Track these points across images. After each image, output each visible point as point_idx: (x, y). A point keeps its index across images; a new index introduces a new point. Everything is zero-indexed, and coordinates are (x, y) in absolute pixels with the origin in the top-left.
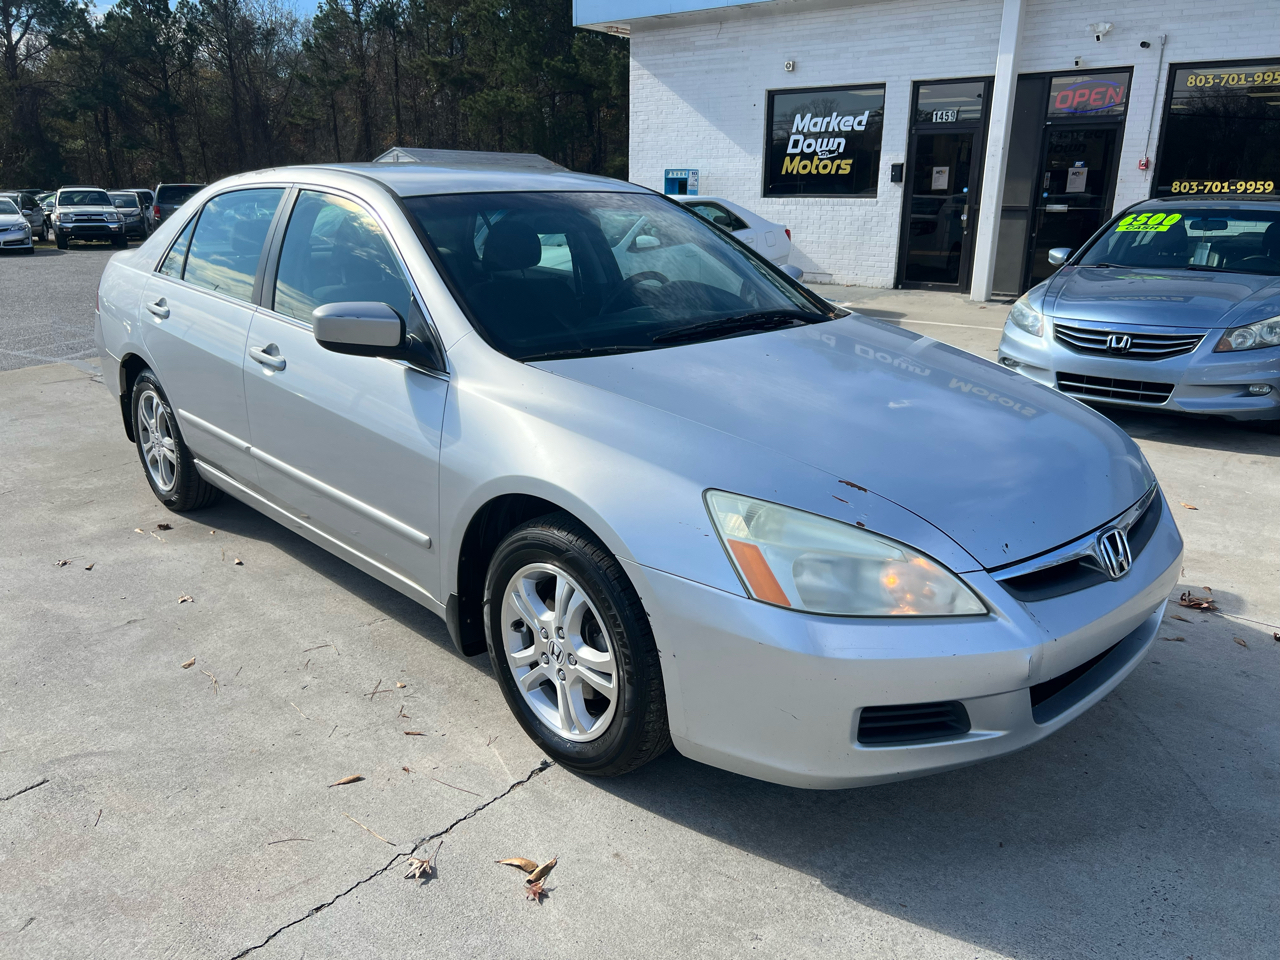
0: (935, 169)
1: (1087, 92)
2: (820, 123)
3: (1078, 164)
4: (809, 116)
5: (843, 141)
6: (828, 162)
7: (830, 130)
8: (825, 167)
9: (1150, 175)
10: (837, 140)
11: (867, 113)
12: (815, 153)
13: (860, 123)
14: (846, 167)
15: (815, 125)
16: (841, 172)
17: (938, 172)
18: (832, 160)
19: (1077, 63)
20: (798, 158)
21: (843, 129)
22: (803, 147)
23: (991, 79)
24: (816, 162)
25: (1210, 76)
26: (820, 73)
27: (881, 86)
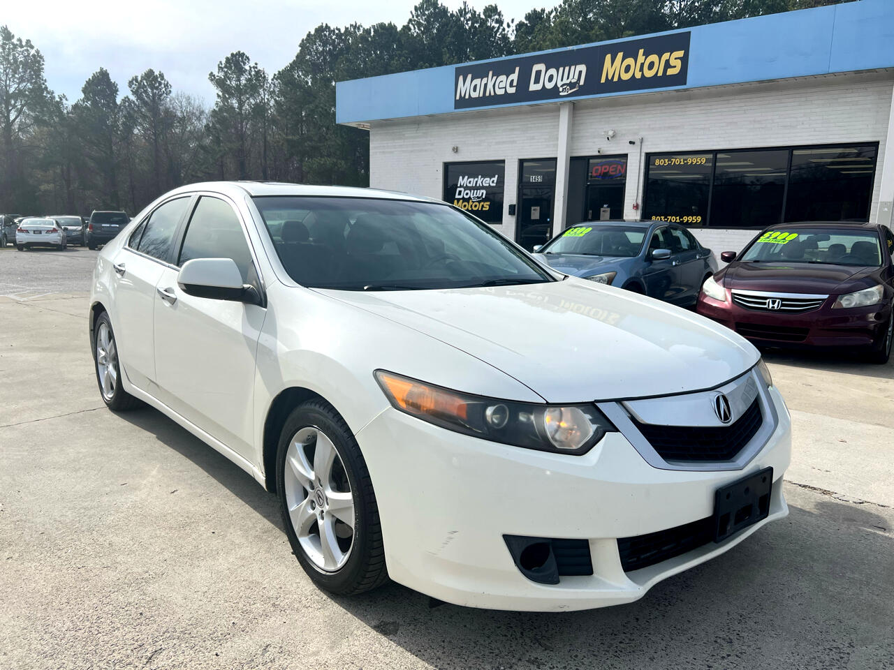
0: (533, 208)
1: (607, 167)
2: (472, 182)
3: (605, 206)
4: (466, 177)
5: (484, 192)
6: (477, 204)
7: (478, 185)
8: (476, 206)
9: (639, 212)
10: (482, 191)
11: (497, 176)
12: (470, 198)
13: (493, 182)
14: (486, 206)
15: (470, 182)
16: (484, 209)
17: (534, 210)
18: (479, 202)
19: (599, 152)
20: (461, 201)
21: (484, 185)
22: (464, 194)
23: (555, 159)
24: (471, 203)
25: (667, 160)
26: (471, 153)
27: (503, 161)
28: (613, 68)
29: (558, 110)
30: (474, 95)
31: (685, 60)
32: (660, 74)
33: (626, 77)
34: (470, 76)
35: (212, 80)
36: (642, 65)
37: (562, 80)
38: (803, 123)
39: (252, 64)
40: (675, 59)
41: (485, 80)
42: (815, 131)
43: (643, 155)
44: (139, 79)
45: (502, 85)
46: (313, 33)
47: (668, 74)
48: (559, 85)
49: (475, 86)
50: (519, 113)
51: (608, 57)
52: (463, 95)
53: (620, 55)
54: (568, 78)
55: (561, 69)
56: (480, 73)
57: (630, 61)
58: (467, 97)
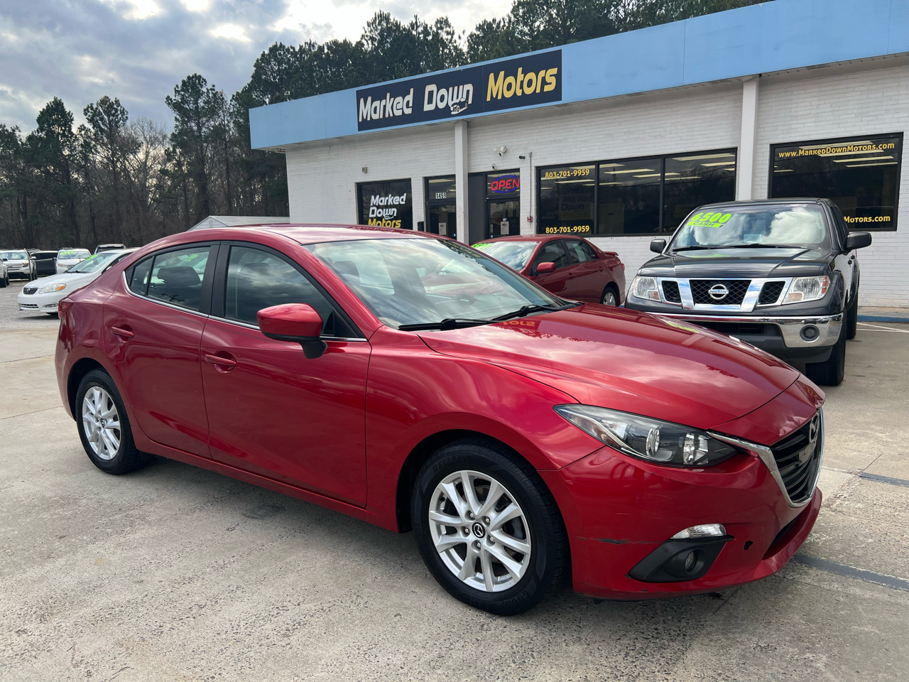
0: (440, 224)
1: (504, 181)
2: (383, 201)
3: (505, 219)
4: (378, 196)
5: (395, 210)
6: (390, 222)
8: (388, 224)
9: (534, 224)
10: (393, 210)
11: (405, 194)
12: (383, 217)
13: (402, 200)
14: (398, 224)
15: (381, 201)
17: (441, 226)
18: (391, 220)
19: (493, 167)
20: (375, 220)
21: (395, 203)
22: (377, 214)
23: (453, 176)
24: (384, 221)
25: (555, 173)
26: (379, 174)
27: (409, 180)
28: (497, 87)
29: (452, 129)
30: (375, 117)
31: (558, 77)
32: (538, 91)
33: (508, 94)
34: (370, 99)
35: (169, 104)
36: (522, 82)
37: (452, 100)
38: (670, 133)
39: (209, 86)
40: (551, 76)
41: (383, 102)
42: (681, 140)
43: (533, 168)
44: (95, 106)
45: (400, 106)
46: (267, 52)
47: (545, 91)
48: (450, 105)
49: (375, 108)
50: (419, 132)
51: (492, 76)
52: (365, 118)
53: (502, 74)
54: (457, 98)
55: (451, 89)
57: (511, 79)
58: (369, 119)
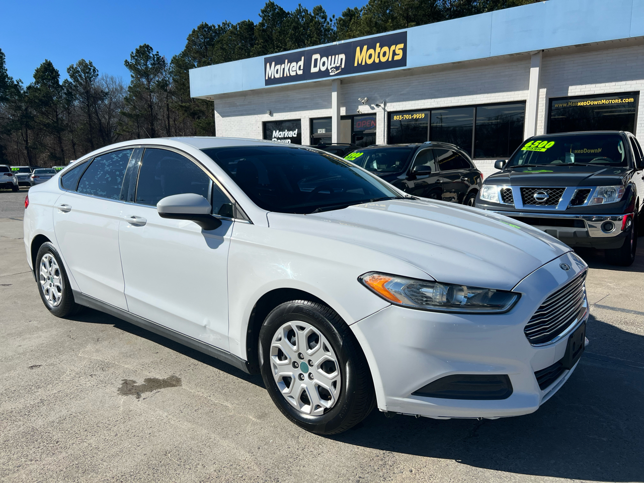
1: (365, 122)
2: (282, 134)
4: (278, 131)
5: (289, 140)
7: (285, 136)
11: (297, 130)
13: (295, 134)
19: (359, 112)
25: (401, 116)
27: (300, 120)
28: (362, 56)
29: (330, 85)
30: (277, 76)
31: (404, 50)
32: (390, 59)
33: (370, 62)
34: (273, 63)
35: (127, 66)
36: (379, 53)
37: (331, 65)
38: (481, 90)
39: (155, 53)
40: (399, 49)
41: (283, 65)
43: (386, 113)
44: (75, 66)
45: (294, 69)
46: (196, 29)
47: (395, 59)
48: (329, 68)
49: (277, 70)
50: (306, 87)
51: (358, 49)
53: (365, 47)
54: (334, 63)
55: (330, 57)
56: (279, 61)
57: (371, 51)
58: (273, 77)
